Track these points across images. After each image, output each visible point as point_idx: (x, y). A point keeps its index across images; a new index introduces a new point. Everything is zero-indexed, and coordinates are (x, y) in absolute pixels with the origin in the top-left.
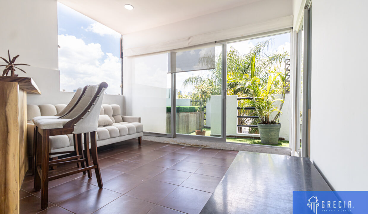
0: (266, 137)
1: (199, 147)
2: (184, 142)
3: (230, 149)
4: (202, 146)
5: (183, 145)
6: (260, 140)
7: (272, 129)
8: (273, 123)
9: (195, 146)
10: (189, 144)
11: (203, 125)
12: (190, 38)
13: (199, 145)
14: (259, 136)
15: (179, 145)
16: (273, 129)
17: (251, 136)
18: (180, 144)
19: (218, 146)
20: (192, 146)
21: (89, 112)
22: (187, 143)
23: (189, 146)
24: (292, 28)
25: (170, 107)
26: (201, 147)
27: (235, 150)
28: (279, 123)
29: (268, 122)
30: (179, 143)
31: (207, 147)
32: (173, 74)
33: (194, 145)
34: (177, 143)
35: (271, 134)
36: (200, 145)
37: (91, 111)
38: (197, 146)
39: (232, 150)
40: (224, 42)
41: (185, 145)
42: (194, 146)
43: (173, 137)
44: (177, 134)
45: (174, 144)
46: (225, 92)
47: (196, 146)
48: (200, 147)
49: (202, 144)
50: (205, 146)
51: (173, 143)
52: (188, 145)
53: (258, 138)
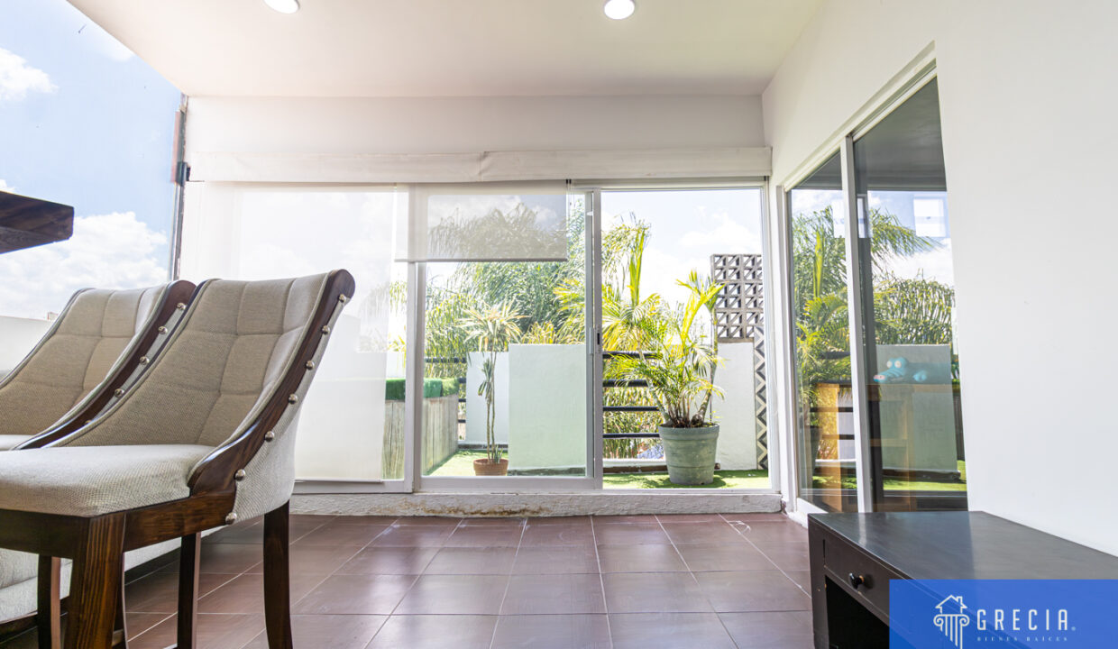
0: (689, 466)
1: (511, 516)
2: (456, 506)
3: (617, 513)
4: (524, 511)
5: (452, 515)
6: (667, 474)
7: (703, 442)
8: (697, 423)
9: (498, 516)
10: (473, 511)
11: (457, 442)
12: (485, 155)
13: (513, 510)
14: (665, 464)
15: (435, 516)
16: (705, 440)
17: (632, 465)
18: (441, 512)
19: (579, 506)
20: (488, 516)
21: (296, 404)
22: (467, 509)
23: (475, 516)
24: (766, 179)
25: (404, 378)
26: (521, 515)
27: (633, 512)
28: (713, 422)
29: (686, 420)
30: (433, 511)
31: (541, 515)
32: (417, 264)
33: (495, 513)
34: (429, 512)
35: (700, 456)
36: (518, 509)
37: (301, 400)
38: (505, 515)
39: (625, 513)
40: (592, 186)
41: (460, 515)
42: (494, 516)
43: (410, 491)
44: (424, 479)
45: (414, 517)
46: (598, 335)
47: (501, 513)
48: (517, 515)
49: (523, 506)
50: (533, 512)
51: (409, 513)
52: (470, 516)
53: (662, 469)
